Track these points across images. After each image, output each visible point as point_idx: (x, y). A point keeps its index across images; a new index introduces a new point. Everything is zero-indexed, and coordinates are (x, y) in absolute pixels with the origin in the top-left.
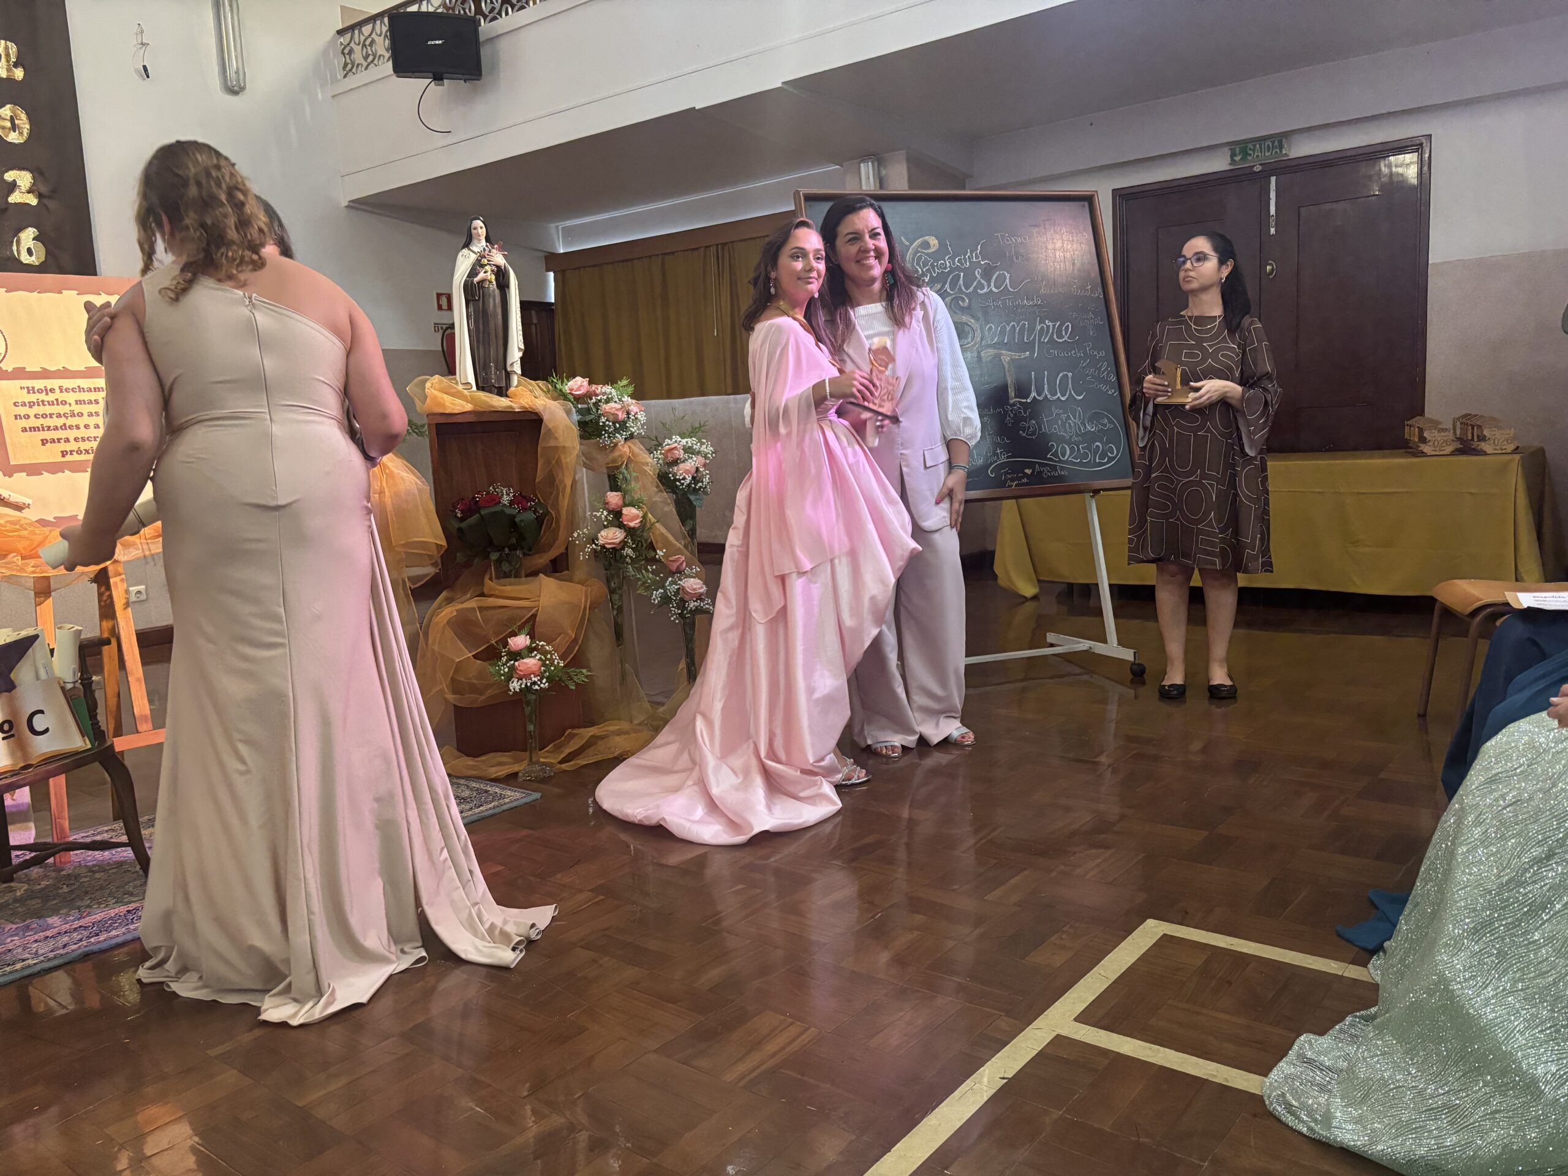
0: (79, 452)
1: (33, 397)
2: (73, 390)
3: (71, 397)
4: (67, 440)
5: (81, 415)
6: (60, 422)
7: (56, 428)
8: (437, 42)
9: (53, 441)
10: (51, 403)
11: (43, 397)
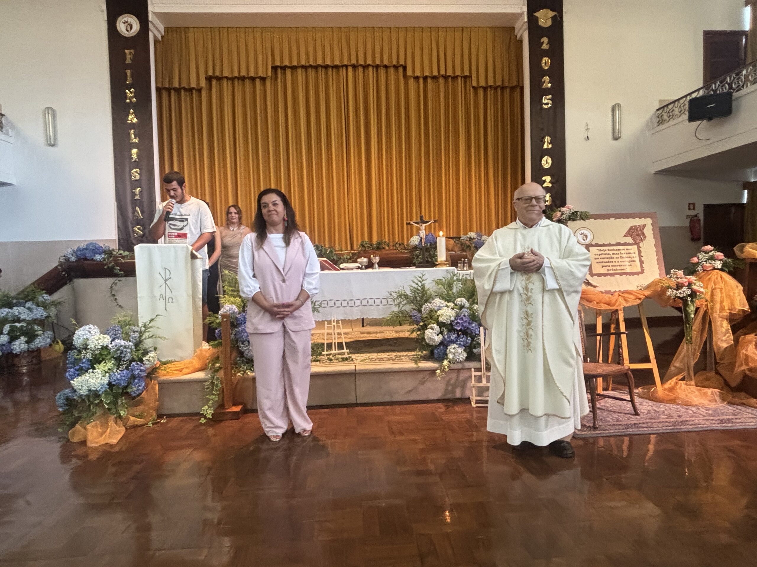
0: (613, 270)
1: (600, 253)
2: (612, 250)
3: (611, 252)
4: (609, 266)
5: (613, 258)
6: (607, 260)
7: (606, 262)
8: (712, 105)
9: (605, 266)
10: (605, 254)
11: (603, 252)
